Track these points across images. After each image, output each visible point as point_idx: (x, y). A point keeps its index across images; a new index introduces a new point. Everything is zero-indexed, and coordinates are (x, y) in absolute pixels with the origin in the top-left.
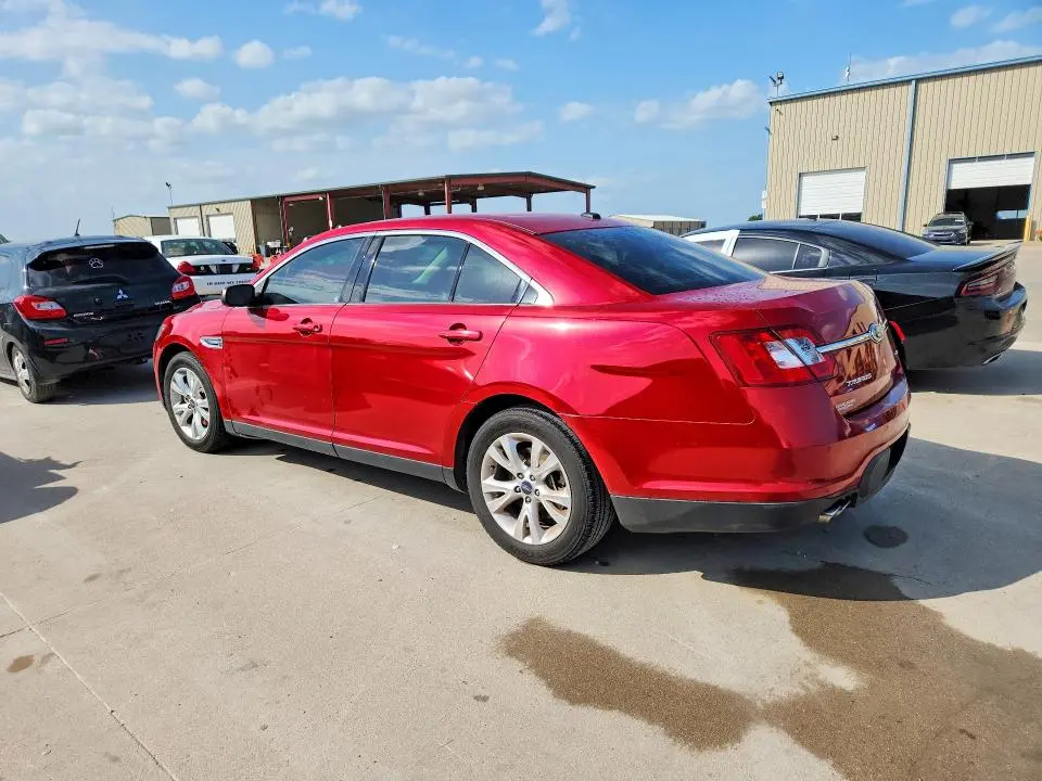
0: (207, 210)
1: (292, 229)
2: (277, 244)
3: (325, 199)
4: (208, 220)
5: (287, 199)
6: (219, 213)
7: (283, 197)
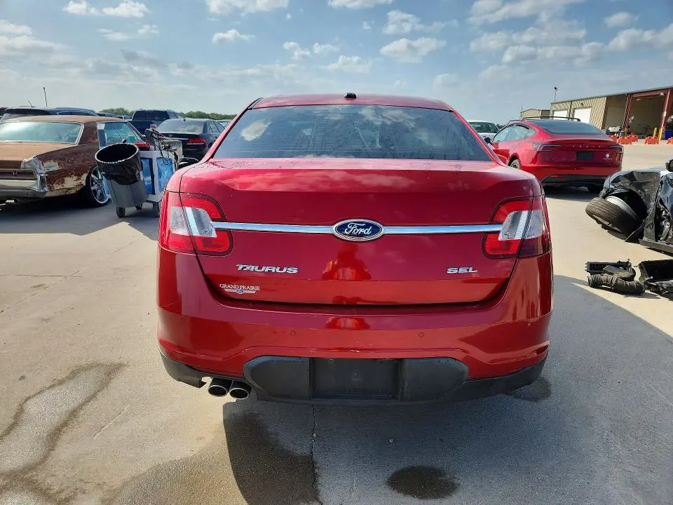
0: (575, 105)
1: (633, 118)
2: (617, 129)
3: (665, 95)
4: (574, 112)
5: (634, 96)
6: (583, 107)
7: (631, 94)
